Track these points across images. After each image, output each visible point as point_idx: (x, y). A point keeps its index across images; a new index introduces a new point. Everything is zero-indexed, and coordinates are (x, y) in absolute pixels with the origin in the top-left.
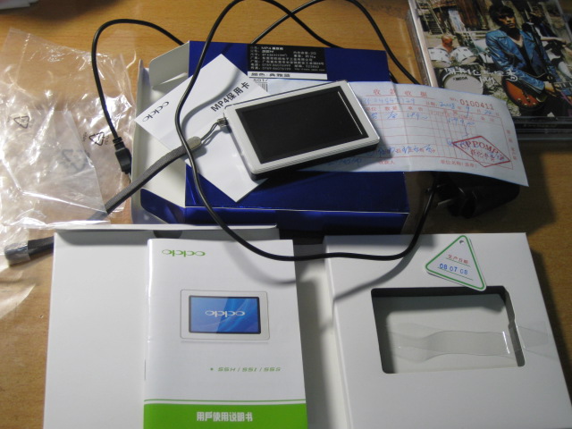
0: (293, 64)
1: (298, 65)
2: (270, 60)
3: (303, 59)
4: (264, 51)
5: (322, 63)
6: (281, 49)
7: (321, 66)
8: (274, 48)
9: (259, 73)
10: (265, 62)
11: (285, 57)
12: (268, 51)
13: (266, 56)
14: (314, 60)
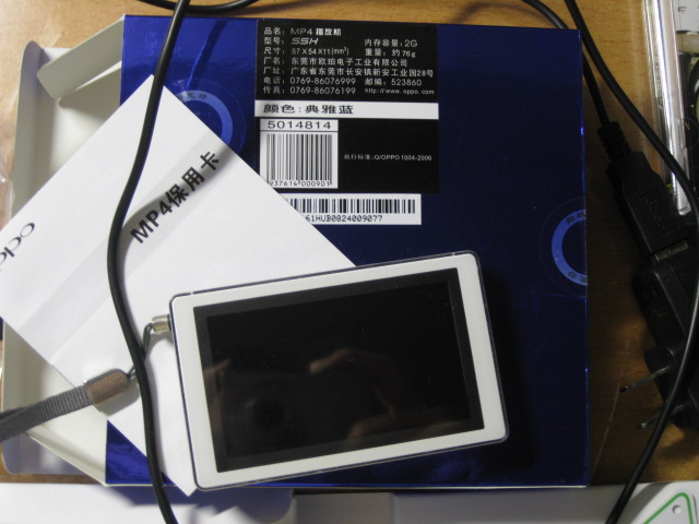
0: (363, 77)
1: (373, 78)
2: (309, 66)
3: (386, 62)
4: (296, 41)
5: (430, 73)
6: (337, 32)
7: (425, 79)
8: (320, 32)
9: (281, 103)
10: (297, 73)
11: (344, 57)
12: (305, 41)
13: (300, 56)
14: (412, 64)
